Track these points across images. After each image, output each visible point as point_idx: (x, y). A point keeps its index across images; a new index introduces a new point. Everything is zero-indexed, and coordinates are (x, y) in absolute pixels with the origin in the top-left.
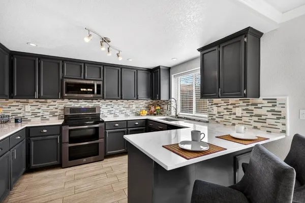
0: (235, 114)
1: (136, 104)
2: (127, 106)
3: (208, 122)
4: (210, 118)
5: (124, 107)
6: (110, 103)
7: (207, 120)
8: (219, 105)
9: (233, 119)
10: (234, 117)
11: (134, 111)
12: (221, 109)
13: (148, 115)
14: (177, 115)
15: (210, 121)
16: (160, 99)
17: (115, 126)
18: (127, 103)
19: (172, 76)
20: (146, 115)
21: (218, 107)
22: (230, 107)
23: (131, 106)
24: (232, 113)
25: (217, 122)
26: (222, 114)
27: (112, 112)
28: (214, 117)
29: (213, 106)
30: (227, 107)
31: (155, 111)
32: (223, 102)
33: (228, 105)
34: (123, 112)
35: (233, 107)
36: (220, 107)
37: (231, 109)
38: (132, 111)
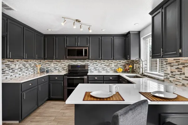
0: (184, 74)
1: (115, 63)
2: (108, 64)
3: (163, 81)
4: (165, 77)
5: (105, 66)
6: (95, 62)
7: (162, 78)
8: (172, 64)
9: (183, 79)
10: (183, 76)
11: (113, 69)
12: (173, 69)
13: (123, 72)
14: (142, 73)
15: (165, 81)
16: (130, 59)
17: (95, 79)
18: (107, 63)
19: (142, 39)
20: (121, 72)
21: (171, 66)
22: (181, 66)
23: (110, 65)
24: (182, 73)
25: (170, 81)
26: (174, 73)
27: (97, 69)
28: (168, 76)
29: (168, 65)
30: (178, 66)
31: (129, 69)
32: (175, 61)
33: (179, 64)
34: (105, 69)
35: (183, 67)
36: (173, 66)
37: (181, 69)
38: (111, 68)
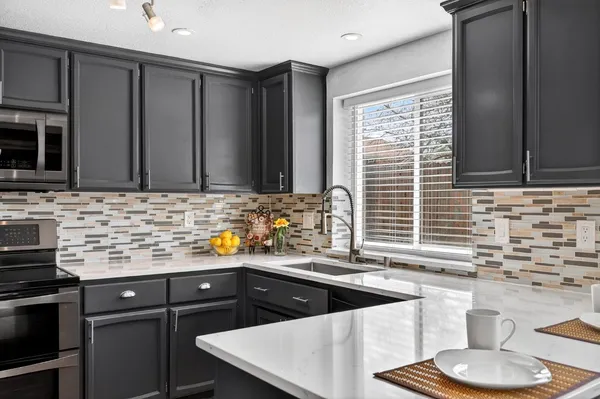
0: (572, 243)
1: (196, 206)
2: (161, 216)
3: (473, 275)
4: (482, 260)
5: (148, 222)
6: (94, 206)
7: (470, 266)
8: (516, 211)
9: (566, 262)
10: (567, 253)
11: (189, 238)
12: (524, 226)
13: (241, 251)
14: (354, 252)
15: (480, 273)
17: (122, 298)
18: (159, 207)
19: (334, 102)
21: (511, 218)
22: (555, 218)
23: (176, 218)
24: (564, 240)
25: (508, 274)
26: (525, 244)
27: (104, 242)
28: (498, 256)
29: (494, 213)
30: (544, 218)
31: (267, 237)
32: (529, 200)
33: (546, 211)
34: (148, 240)
35: (567, 219)
36: (519, 218)
37: (560, 227)
38: (179, 237)
